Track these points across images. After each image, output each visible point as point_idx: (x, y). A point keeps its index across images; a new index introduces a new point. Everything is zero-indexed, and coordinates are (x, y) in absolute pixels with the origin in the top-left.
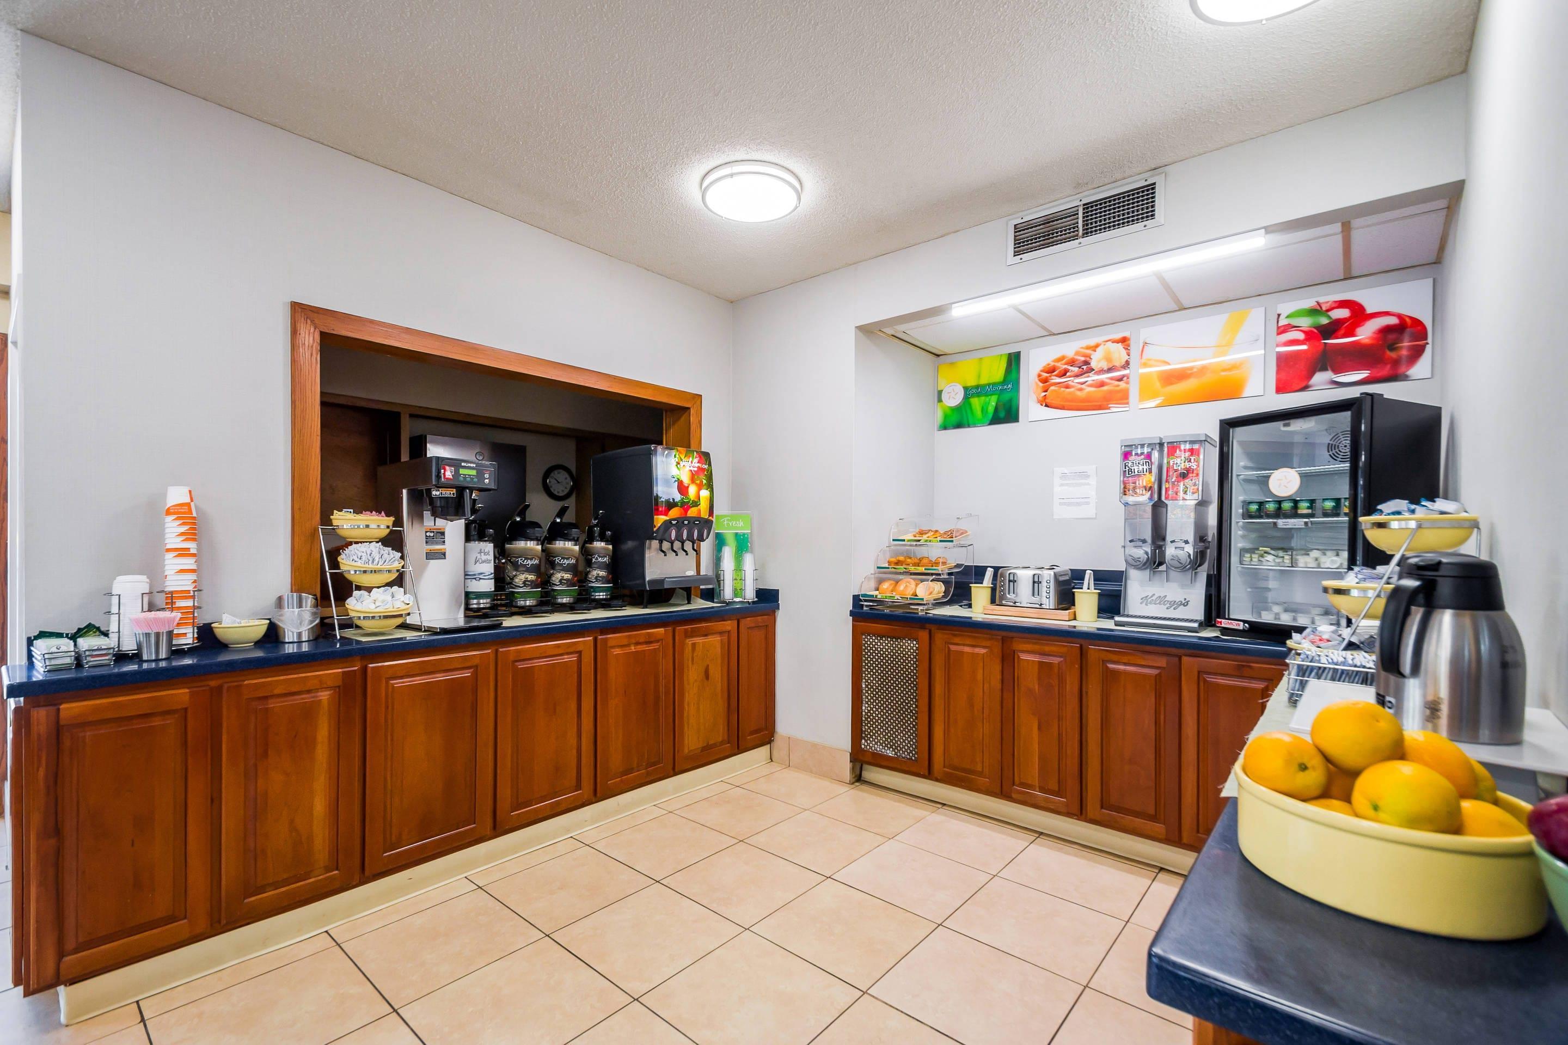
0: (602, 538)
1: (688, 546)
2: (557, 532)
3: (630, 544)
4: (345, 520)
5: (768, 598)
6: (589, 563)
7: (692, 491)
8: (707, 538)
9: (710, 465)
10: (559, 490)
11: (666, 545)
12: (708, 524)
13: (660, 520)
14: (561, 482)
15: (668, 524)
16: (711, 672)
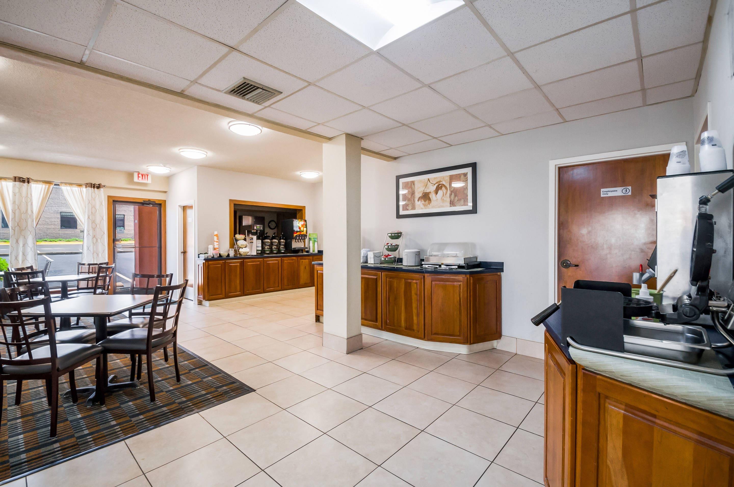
0: (283, 239)
1: (302, 240)
2: (273, 238)
3: (289, 240)
4: (238, 236)
5: (320, 252)
6: (280, 244)
7: (302, 229)
8: (306, 238)
9: (306, 222)
10: (272, 227)
11: (297, 241)
12: (306, 236)
13: (295, 235)
14: (273, 225)
15: (297, 236)
16: (306, 267)
